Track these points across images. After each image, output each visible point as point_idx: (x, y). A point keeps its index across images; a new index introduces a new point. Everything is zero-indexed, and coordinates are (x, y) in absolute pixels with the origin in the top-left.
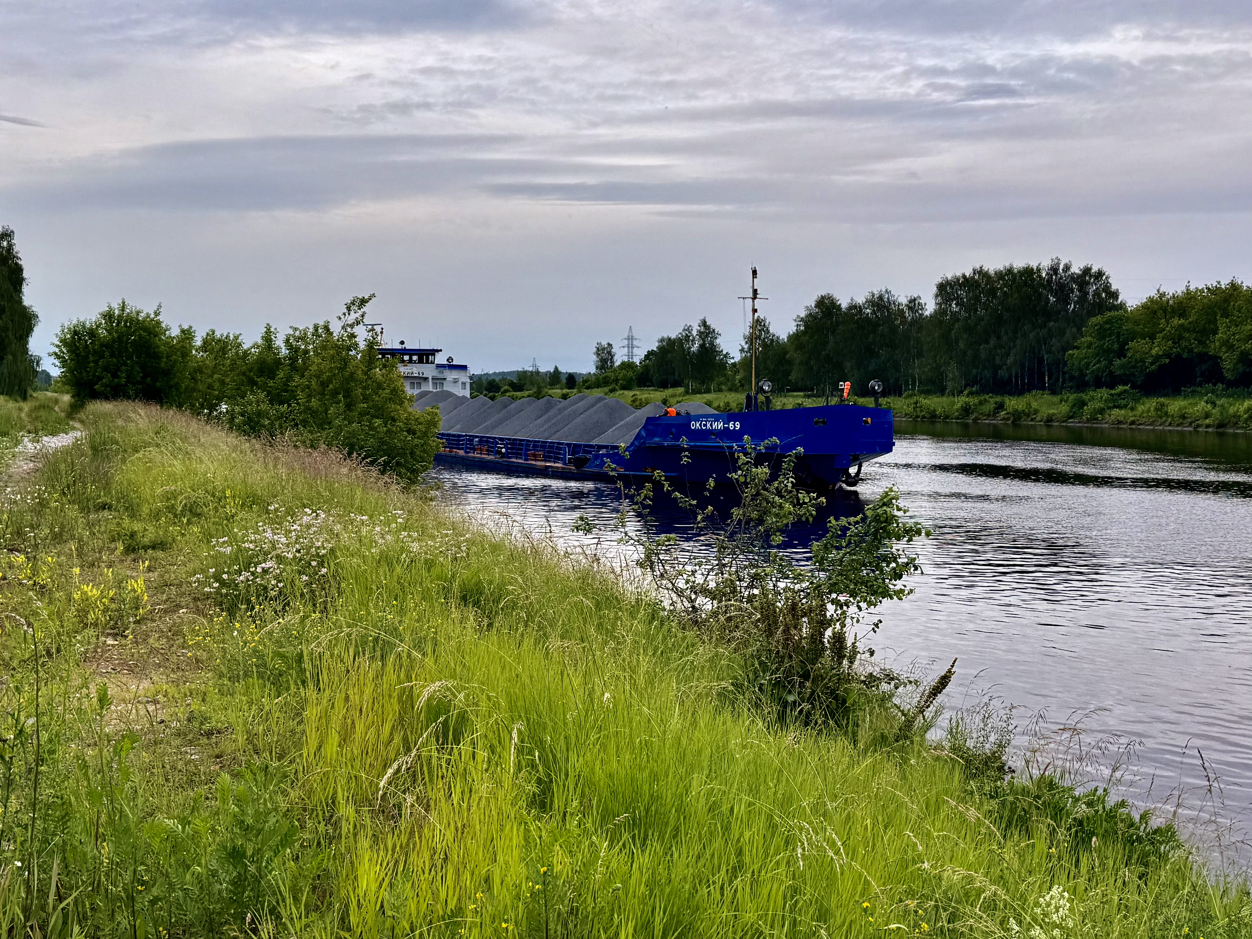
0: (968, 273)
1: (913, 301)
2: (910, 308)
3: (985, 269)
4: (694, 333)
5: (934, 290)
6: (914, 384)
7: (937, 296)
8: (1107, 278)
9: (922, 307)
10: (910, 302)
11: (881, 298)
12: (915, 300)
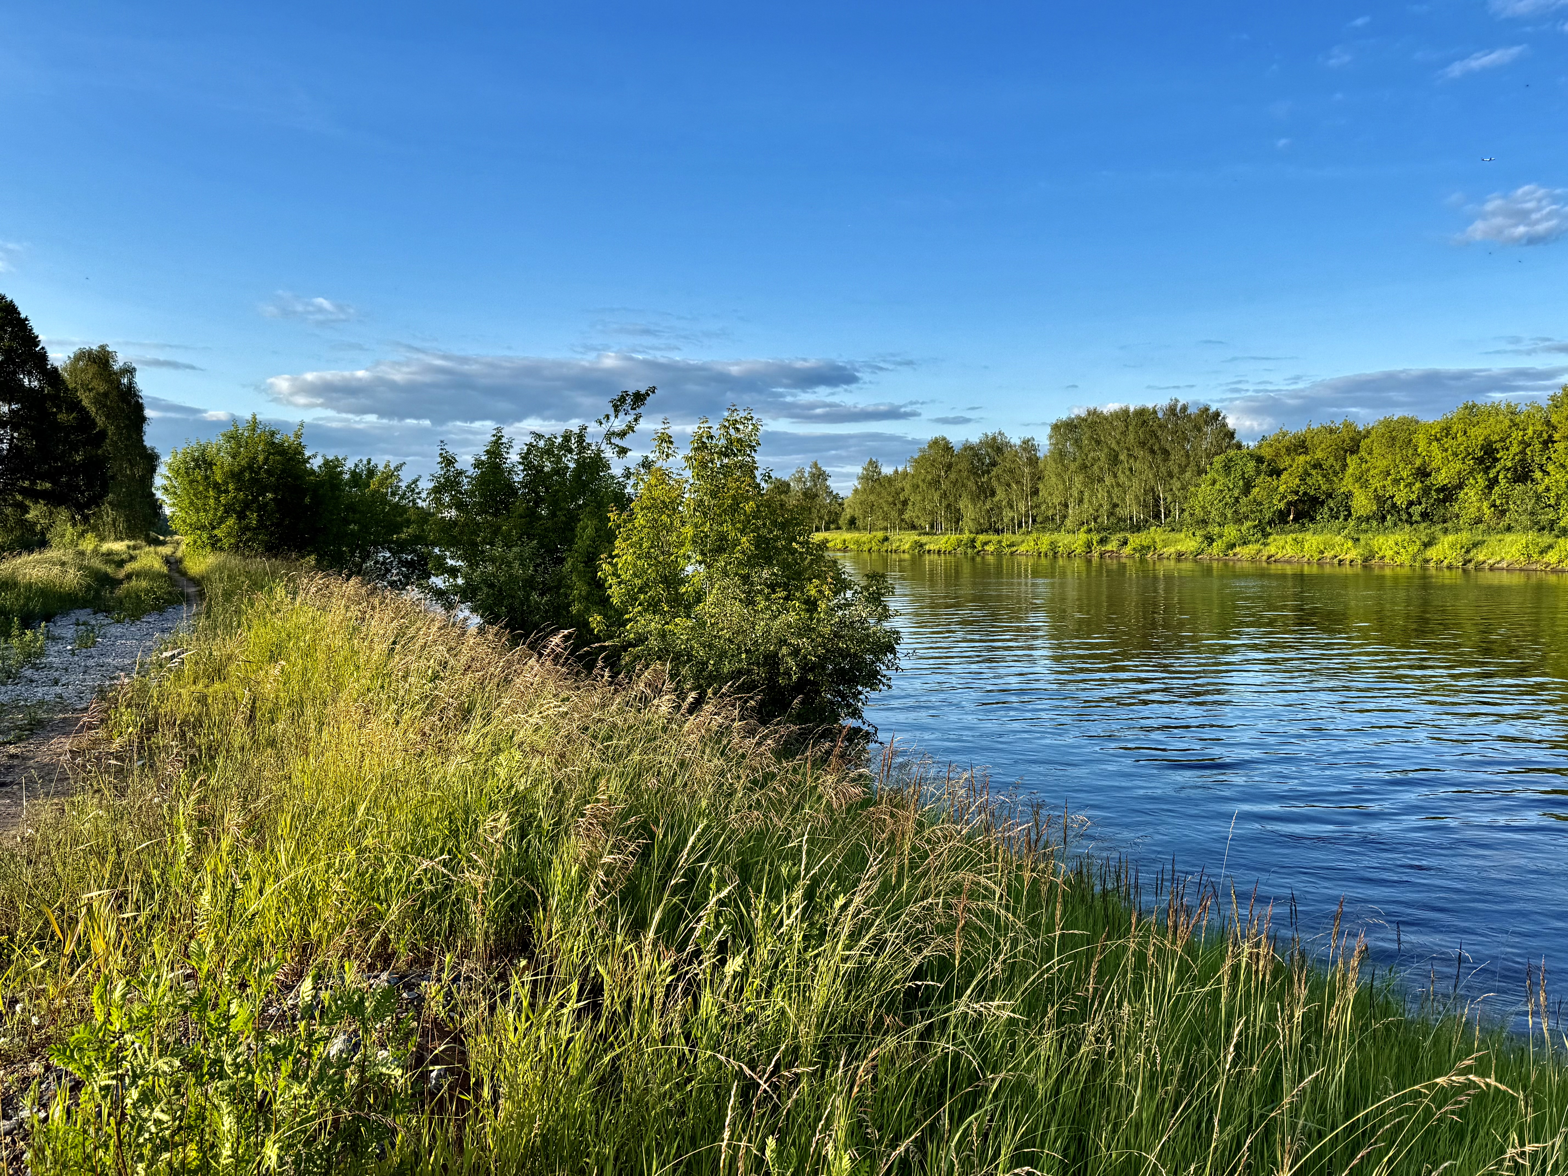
0: (1083, 415)
1: (1027, 442)
2: (1025, 449)
3: (1099, 409)
4: (806, 475)
5: (1048, 430)
6: (1026, 523)
7: (1051, 437)
8: (1224, 418)
9: (1034, 448)
10: (1024, 443)
11: (994, 439)
12: (1029, 440)
